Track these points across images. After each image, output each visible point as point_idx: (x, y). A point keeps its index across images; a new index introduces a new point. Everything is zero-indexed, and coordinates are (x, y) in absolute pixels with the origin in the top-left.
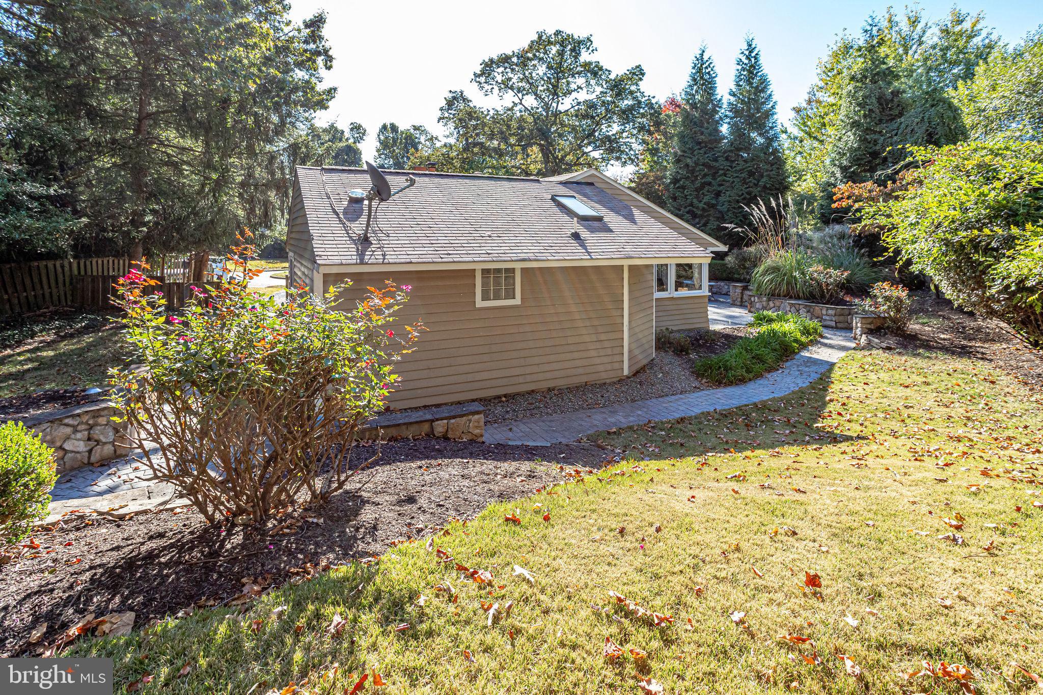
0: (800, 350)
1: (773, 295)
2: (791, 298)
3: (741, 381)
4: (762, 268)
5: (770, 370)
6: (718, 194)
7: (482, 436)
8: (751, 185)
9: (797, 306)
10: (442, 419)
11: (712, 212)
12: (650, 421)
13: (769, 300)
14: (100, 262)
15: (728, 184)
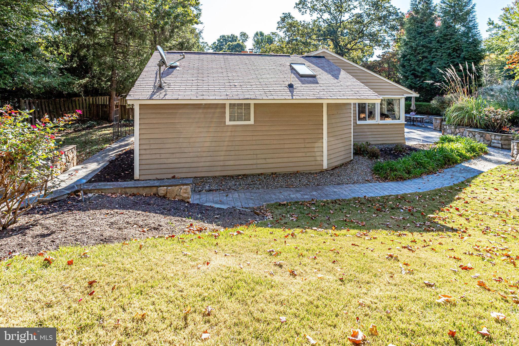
0: (462, 161)
1: (459, 125)
2: (471, 127)
3: (402, 179)
4: (452, 108)
5: (430, 173)
6: (432, 63)
7: (188, 198)
8: (455, 57)
9: (474, 133)
10: (164, 186)
11: (428, 74)
12: (313, 200)
13: (456, 128)
14: (103, 98)
15: (438, 57)
